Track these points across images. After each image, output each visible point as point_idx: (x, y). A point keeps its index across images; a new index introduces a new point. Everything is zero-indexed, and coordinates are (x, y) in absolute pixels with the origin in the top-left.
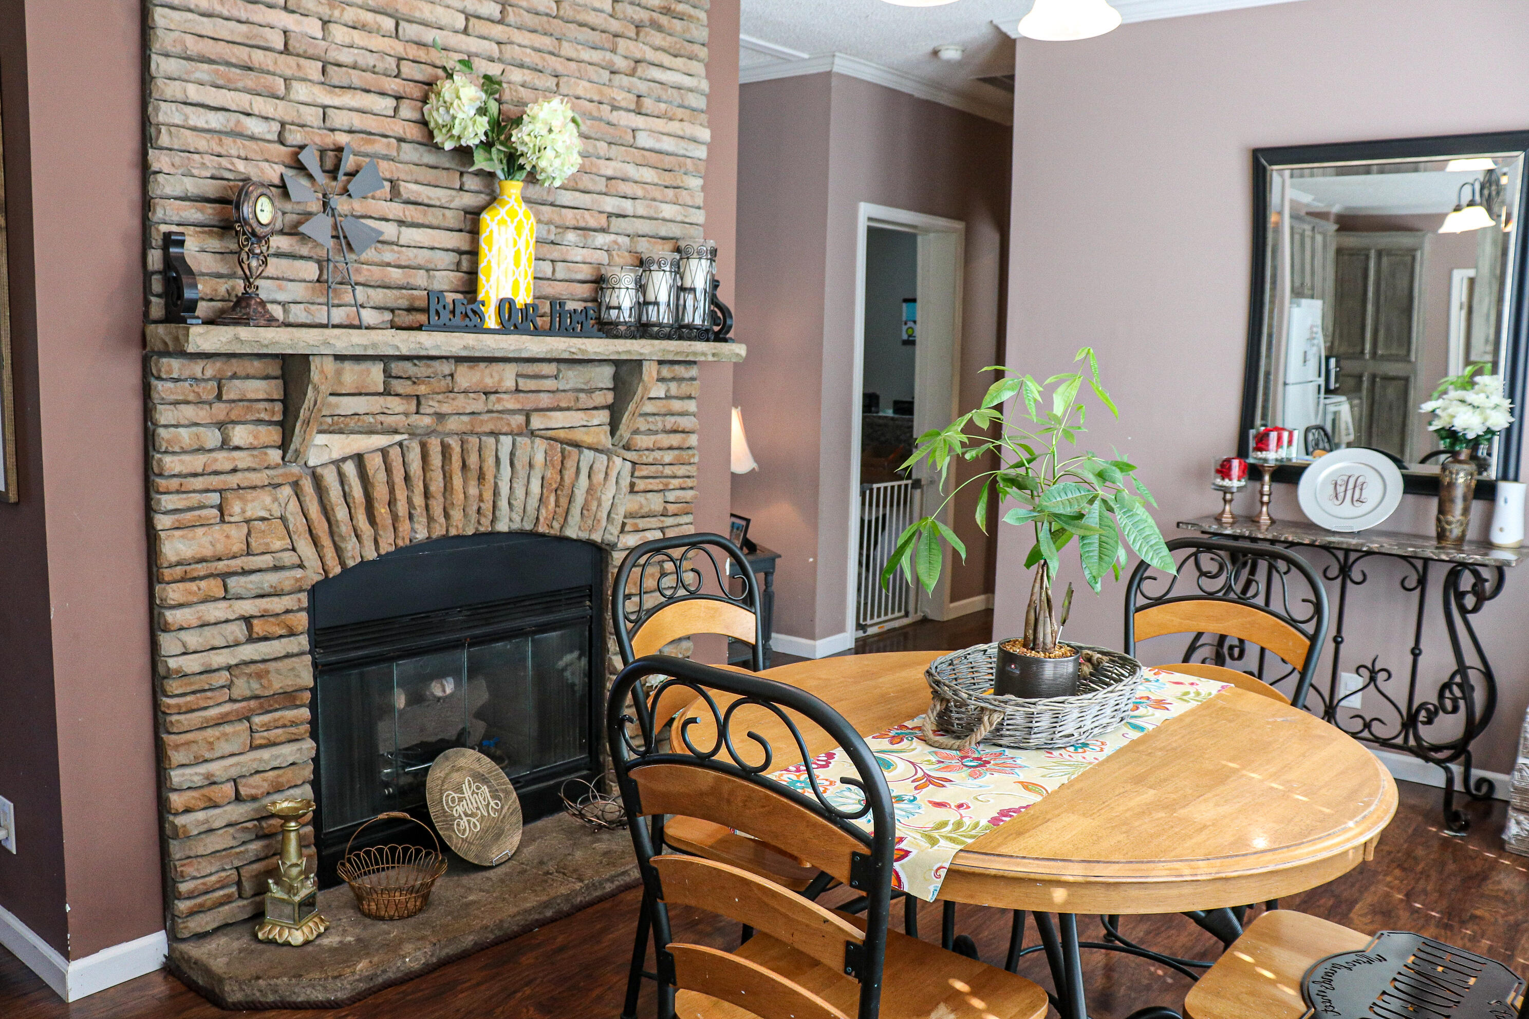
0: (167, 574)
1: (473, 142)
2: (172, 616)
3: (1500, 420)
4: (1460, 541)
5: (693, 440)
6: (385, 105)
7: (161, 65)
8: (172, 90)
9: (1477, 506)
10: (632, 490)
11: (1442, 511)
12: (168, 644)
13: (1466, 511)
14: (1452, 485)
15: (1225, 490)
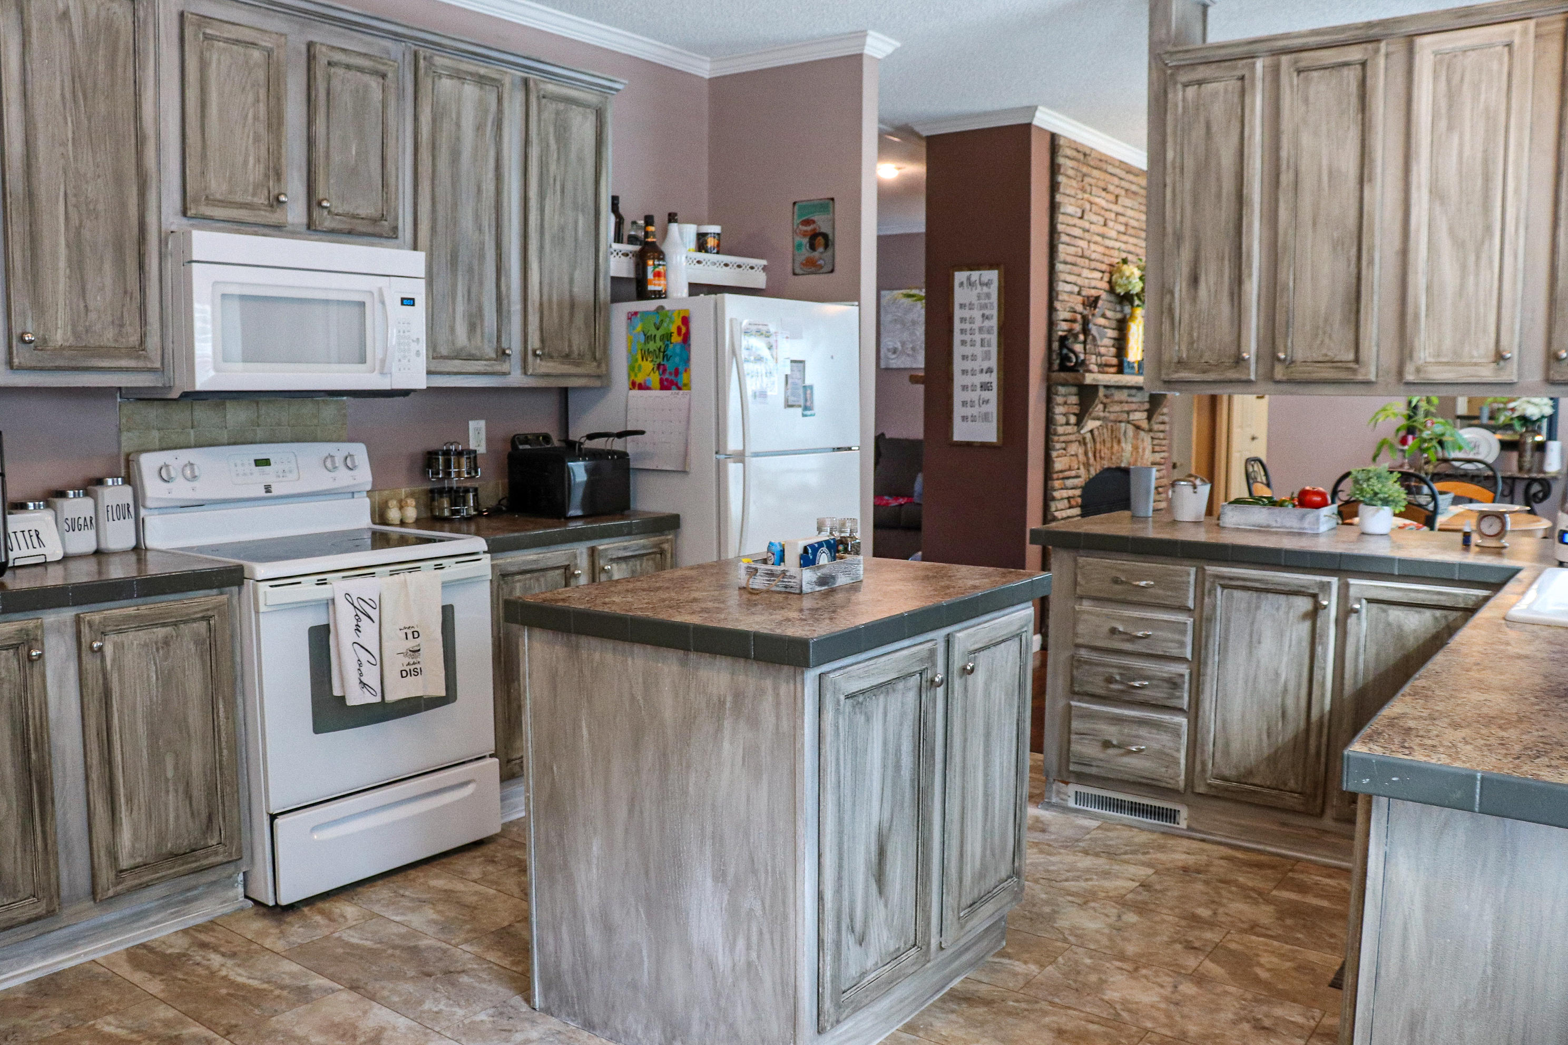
0: (1055, 476)
1: (1134, 292)
2: (1057, 494)
3: (1548, 411)
4: (1529, 471)
5: (1167, 427)
6: (1099, 275)
7: (1060, 267)
8: (1063, 276)
9: (1537, 454)
10: (1154, 452)
11: (1521, 456)
12: (1053, 506)
13: (1532, 456)
14: (1525, 443)
15: (1403, 451)
